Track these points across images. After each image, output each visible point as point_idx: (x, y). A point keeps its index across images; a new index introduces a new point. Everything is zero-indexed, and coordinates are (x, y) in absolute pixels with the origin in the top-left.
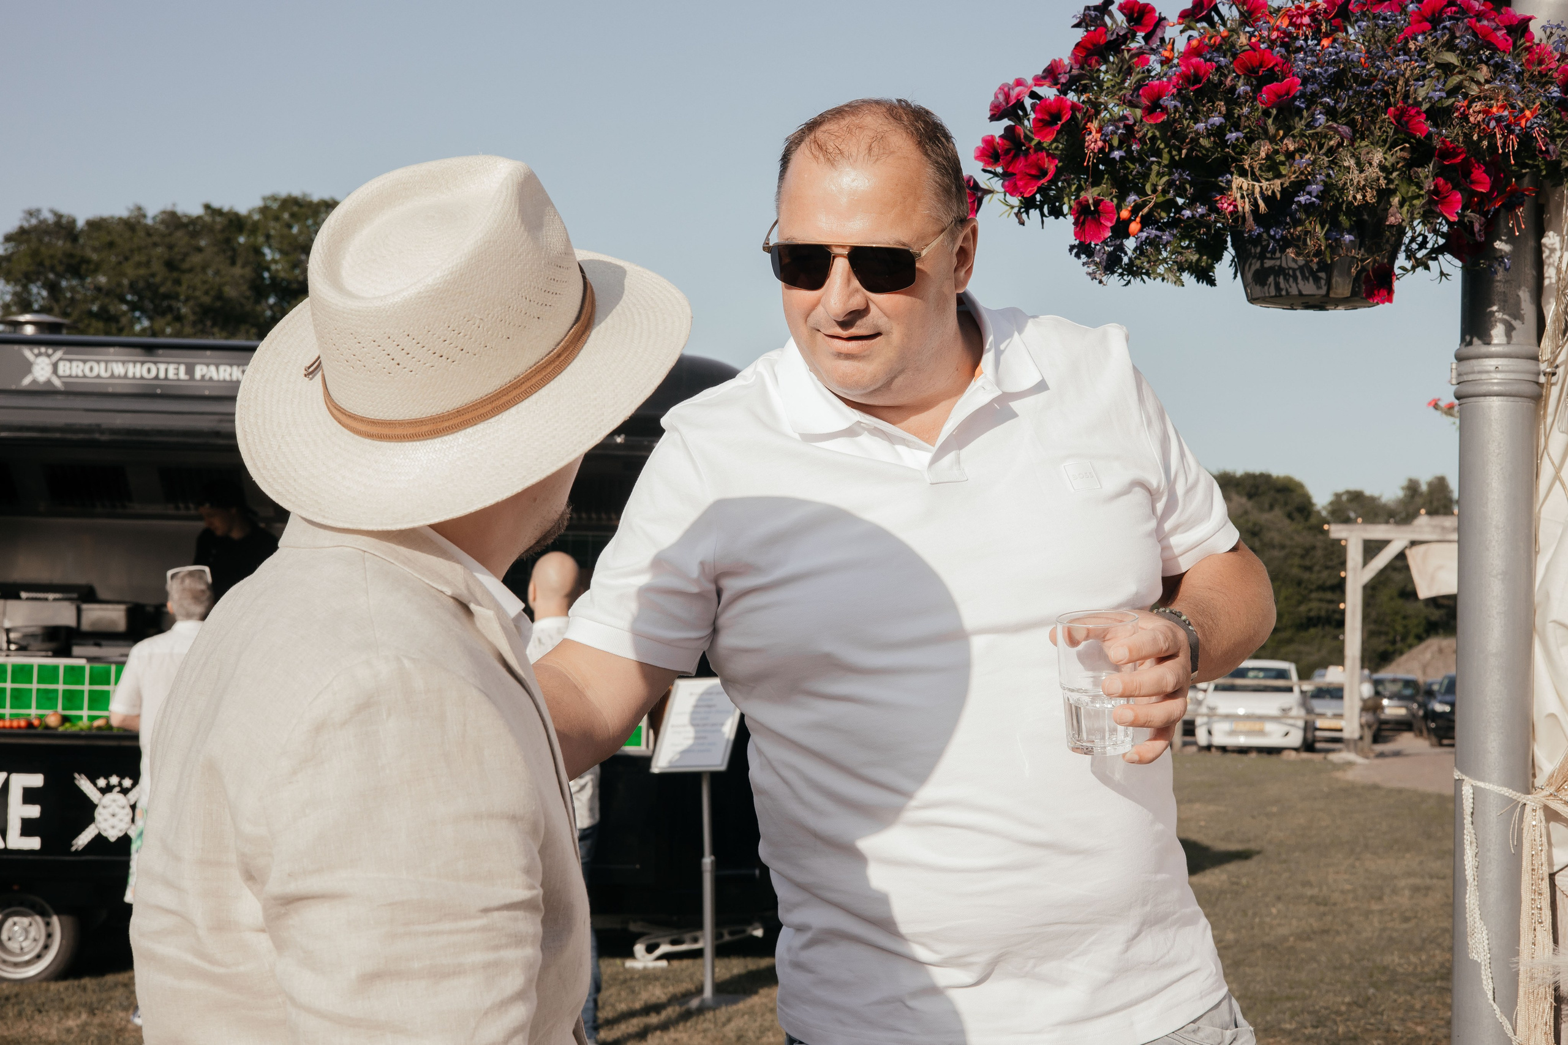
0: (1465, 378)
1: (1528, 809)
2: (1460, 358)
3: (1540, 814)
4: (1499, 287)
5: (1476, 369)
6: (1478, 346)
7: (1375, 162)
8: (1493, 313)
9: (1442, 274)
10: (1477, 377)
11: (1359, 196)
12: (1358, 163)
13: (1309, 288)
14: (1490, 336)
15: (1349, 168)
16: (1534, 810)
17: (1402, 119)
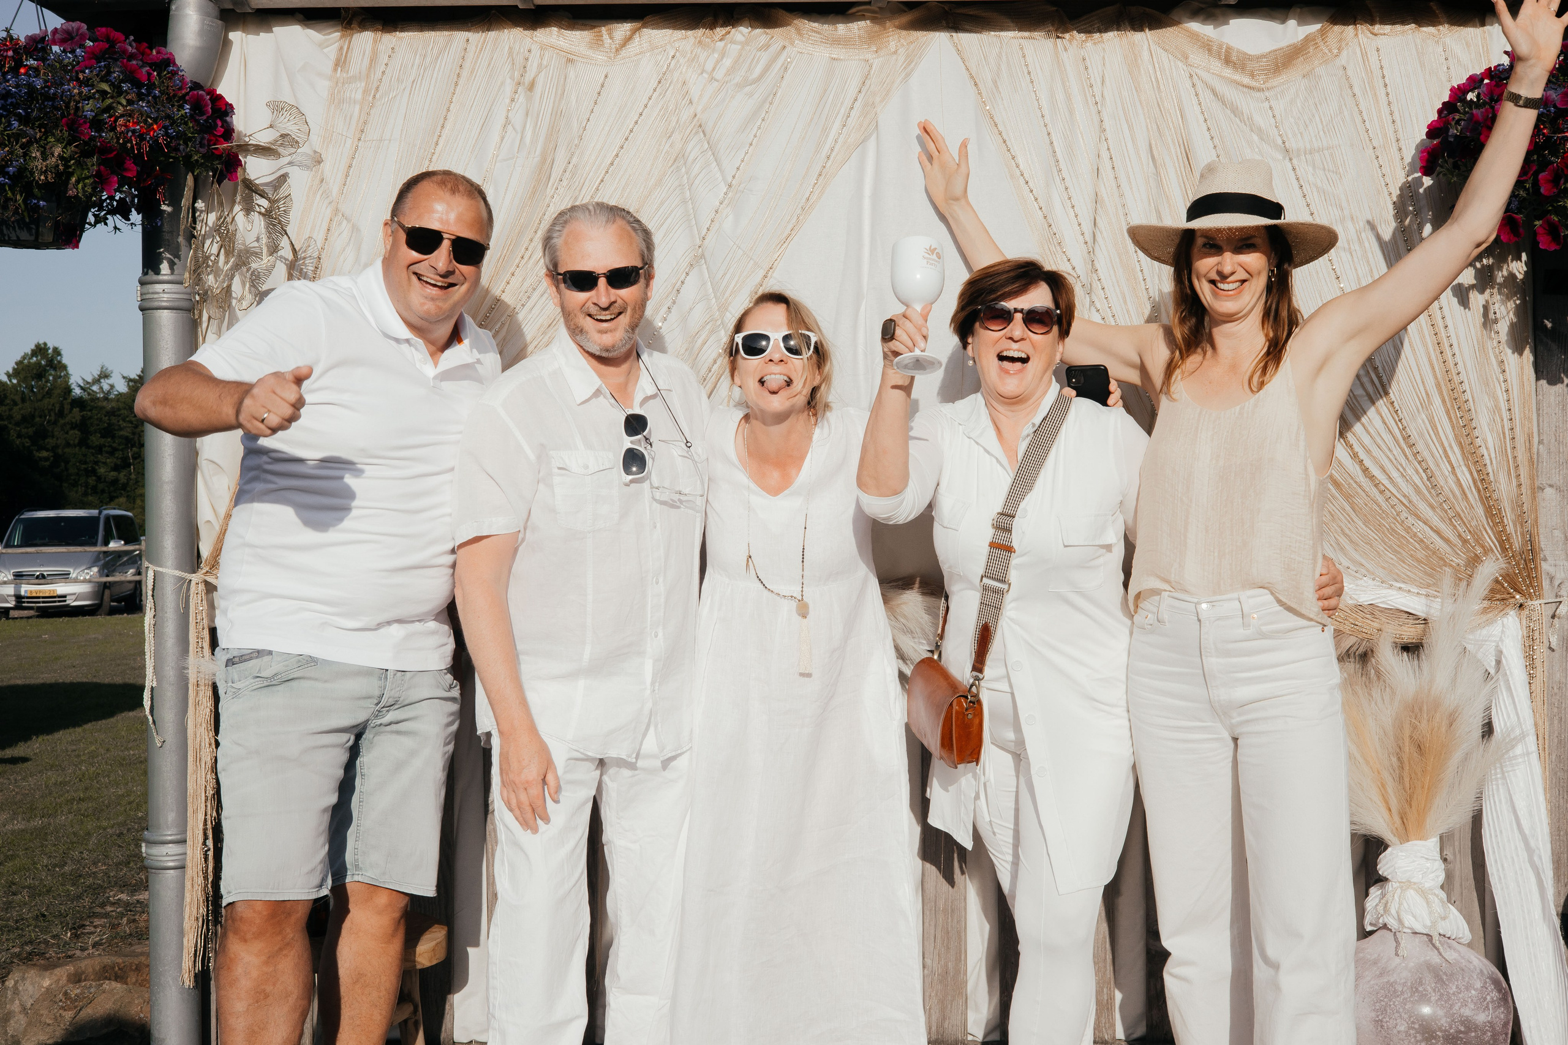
0: (148, 296)
1: (193, 583)
2: (142, 283)
3: (201, 587)
4: (167, 236)
5: (150, 291)
6: (152, 276)
7: (56, 154)
8: (161, 253)
9: (116, 228)
10: (156, 296)
11: (42, 177)
12: (43, 154)
13: (24, 235)
14: (160, 269)
15: (35, 158)
16: (198, 584)
17: (73, 126)
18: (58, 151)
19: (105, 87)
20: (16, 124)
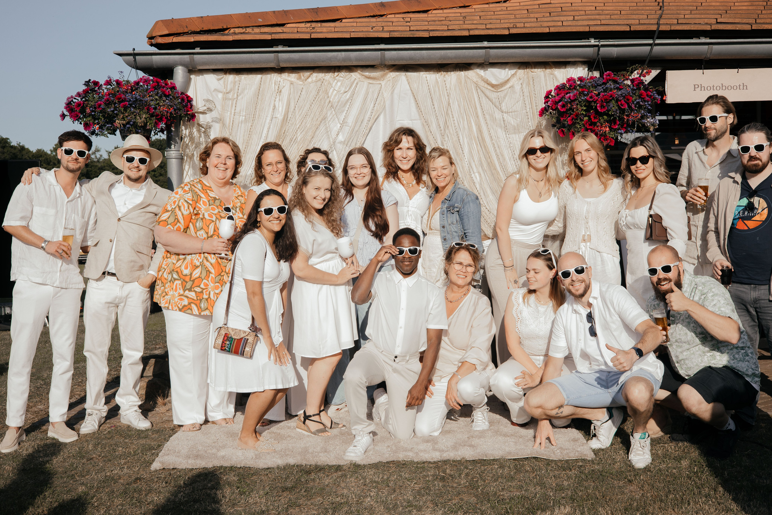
4: (173, 137)
5: (169, 153)
6: (169, 149)
8: (171, 143)
11: (140, 124)
14: (171, 147)
17: (148, 109)
18: (144, 116)
19: (157, 97)
20: (132, 109)
